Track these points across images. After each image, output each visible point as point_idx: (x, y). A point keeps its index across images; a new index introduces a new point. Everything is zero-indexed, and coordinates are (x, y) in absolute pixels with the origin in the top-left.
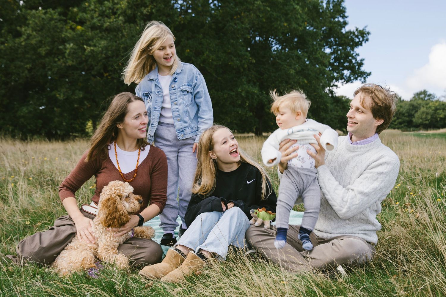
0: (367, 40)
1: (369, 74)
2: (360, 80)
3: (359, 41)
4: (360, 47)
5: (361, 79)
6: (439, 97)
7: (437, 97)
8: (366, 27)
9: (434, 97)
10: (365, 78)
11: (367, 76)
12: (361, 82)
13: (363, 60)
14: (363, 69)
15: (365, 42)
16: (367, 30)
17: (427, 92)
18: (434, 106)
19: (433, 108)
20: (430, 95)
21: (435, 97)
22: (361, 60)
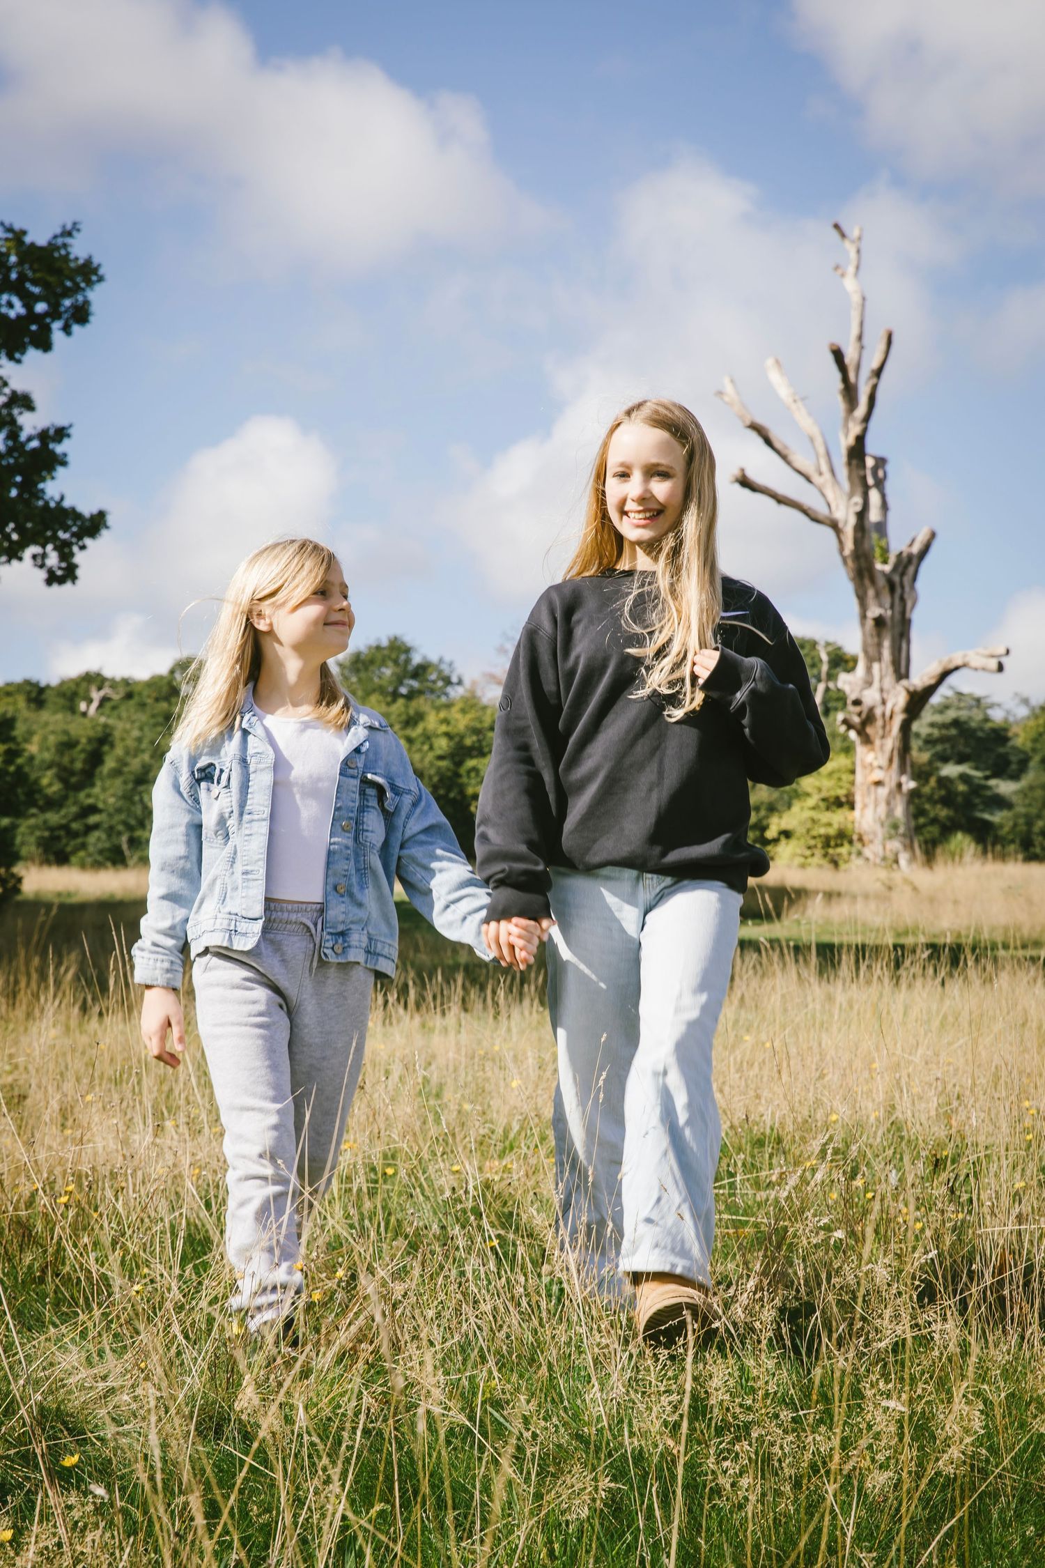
0: (81, 315)
1: (94, 525)
2: (39, 560)
3: (31, 316)
4: (32, 355)
5: (44, 556)
6: (474, 683)
7: (460, 683)
8: (68, 233)
9: (448, 681)
10: (65, 552)
11: (79, 536)
12: (43, 574)
13: (61, 434)
14: (55, 488)
15: (67, 329)
16: (79, 249)
17: (408, 650)
18: (447, 735)
19: (442, 744)
20: (420, 671)
21: (454, 679)
22: (44, 436)
